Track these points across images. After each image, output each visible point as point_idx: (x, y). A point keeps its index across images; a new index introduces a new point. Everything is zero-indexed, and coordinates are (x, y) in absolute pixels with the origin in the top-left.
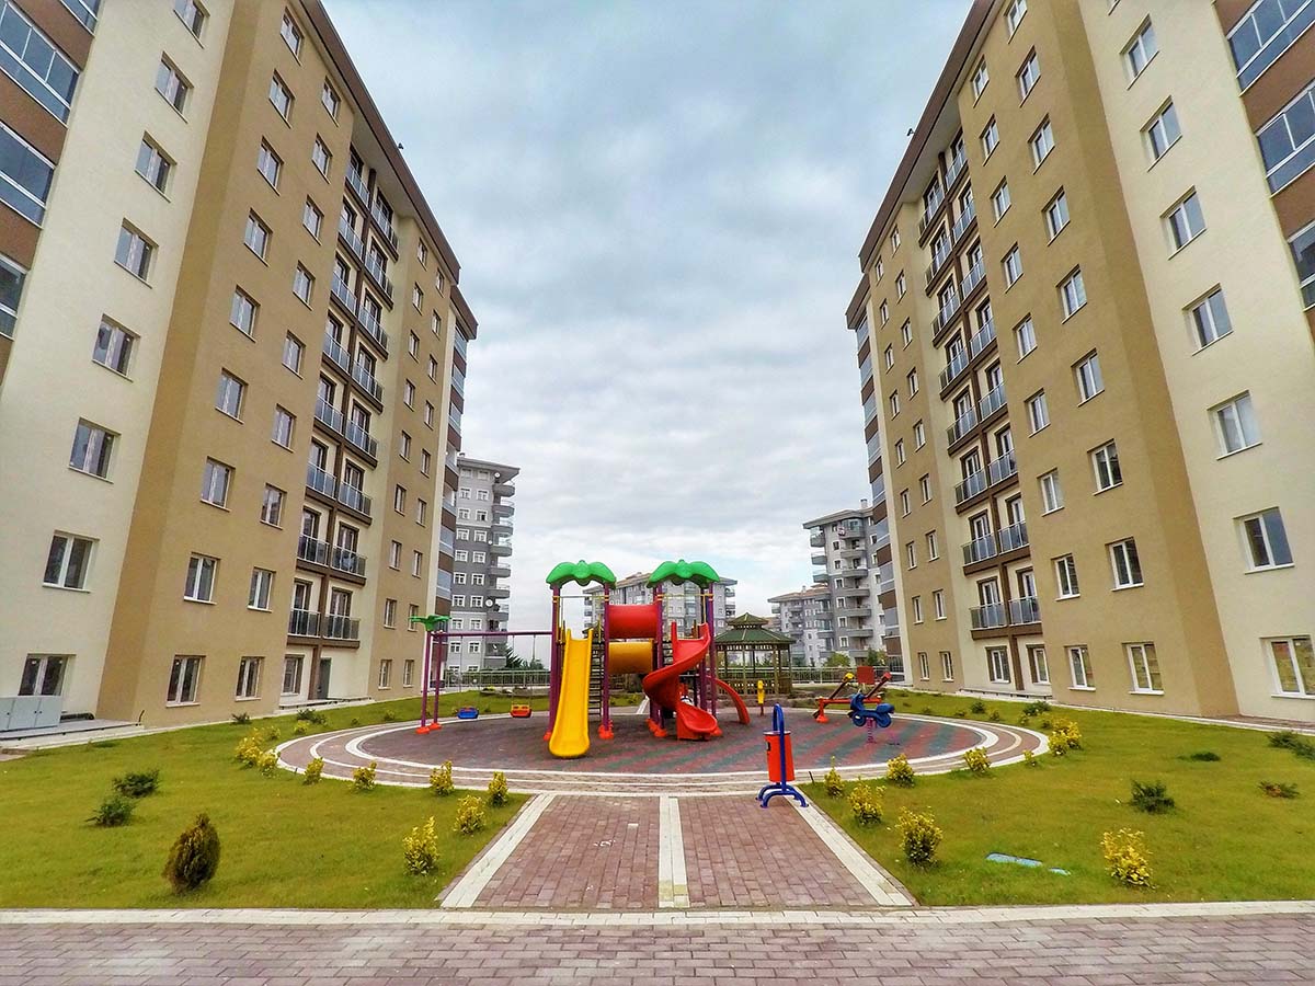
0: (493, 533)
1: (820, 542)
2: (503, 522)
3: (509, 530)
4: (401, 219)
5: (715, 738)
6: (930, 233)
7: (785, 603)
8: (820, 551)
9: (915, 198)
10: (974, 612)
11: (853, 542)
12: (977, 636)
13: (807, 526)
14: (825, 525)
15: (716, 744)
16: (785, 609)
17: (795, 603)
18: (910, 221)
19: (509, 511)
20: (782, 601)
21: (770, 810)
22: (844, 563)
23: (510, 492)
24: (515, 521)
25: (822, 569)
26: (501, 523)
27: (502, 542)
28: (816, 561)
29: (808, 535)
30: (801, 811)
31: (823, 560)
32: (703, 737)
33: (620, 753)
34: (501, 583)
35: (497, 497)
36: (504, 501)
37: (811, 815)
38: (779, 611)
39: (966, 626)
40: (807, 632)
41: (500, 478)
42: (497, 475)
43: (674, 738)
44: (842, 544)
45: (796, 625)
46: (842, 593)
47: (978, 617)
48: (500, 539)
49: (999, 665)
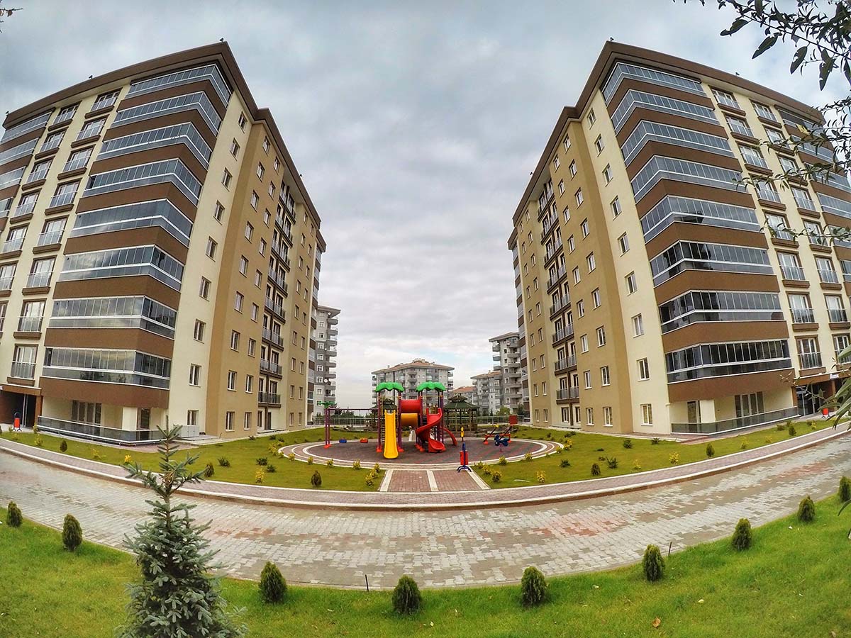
0: (327, 344)
1: (497, 349)
2: (332, 338)
3: (335, 343)
4: (298, 204)
5: (444, 451)
6: (542, 217)
7: (480, 379)
8: (497, 354)
9: (535, 199)
10: (558, 392)
11: (514, 349)
12: (558, 403)
13: (491, 341)
14: (500, 340)
15: (444, 454)
16: (479, 383)
17: (485, 379)
18: (533, 210)
19: (335, 333)
20: (478, 378)
21: (461, 473)
22: (509, 360)
23: (336, 323)
24: (339, 338)
25: (498, 363)
26: (331, 339)
27: (332, 349)
28: (495, 359)
29: (491, 345)
30: (470, 473)
31: (499, 359)
32: (439, 452)
33: (409, 457)
34: (331, 370)
35: (329, 326)
36: (333, 327)
37: (473, 474)
38: (476, 383)
39: (554, 398)
40: (490, 395)
41: (331, 314)
42: (329, 314)
43: (428, 452)
44: (508, 350)
45: (484, 391)
46: (507, 376)
47: (559, 394)
48: (331, 347)
49: (565, 415)
